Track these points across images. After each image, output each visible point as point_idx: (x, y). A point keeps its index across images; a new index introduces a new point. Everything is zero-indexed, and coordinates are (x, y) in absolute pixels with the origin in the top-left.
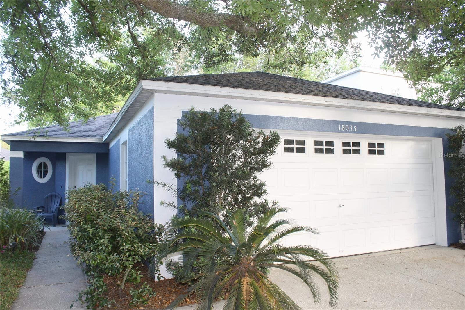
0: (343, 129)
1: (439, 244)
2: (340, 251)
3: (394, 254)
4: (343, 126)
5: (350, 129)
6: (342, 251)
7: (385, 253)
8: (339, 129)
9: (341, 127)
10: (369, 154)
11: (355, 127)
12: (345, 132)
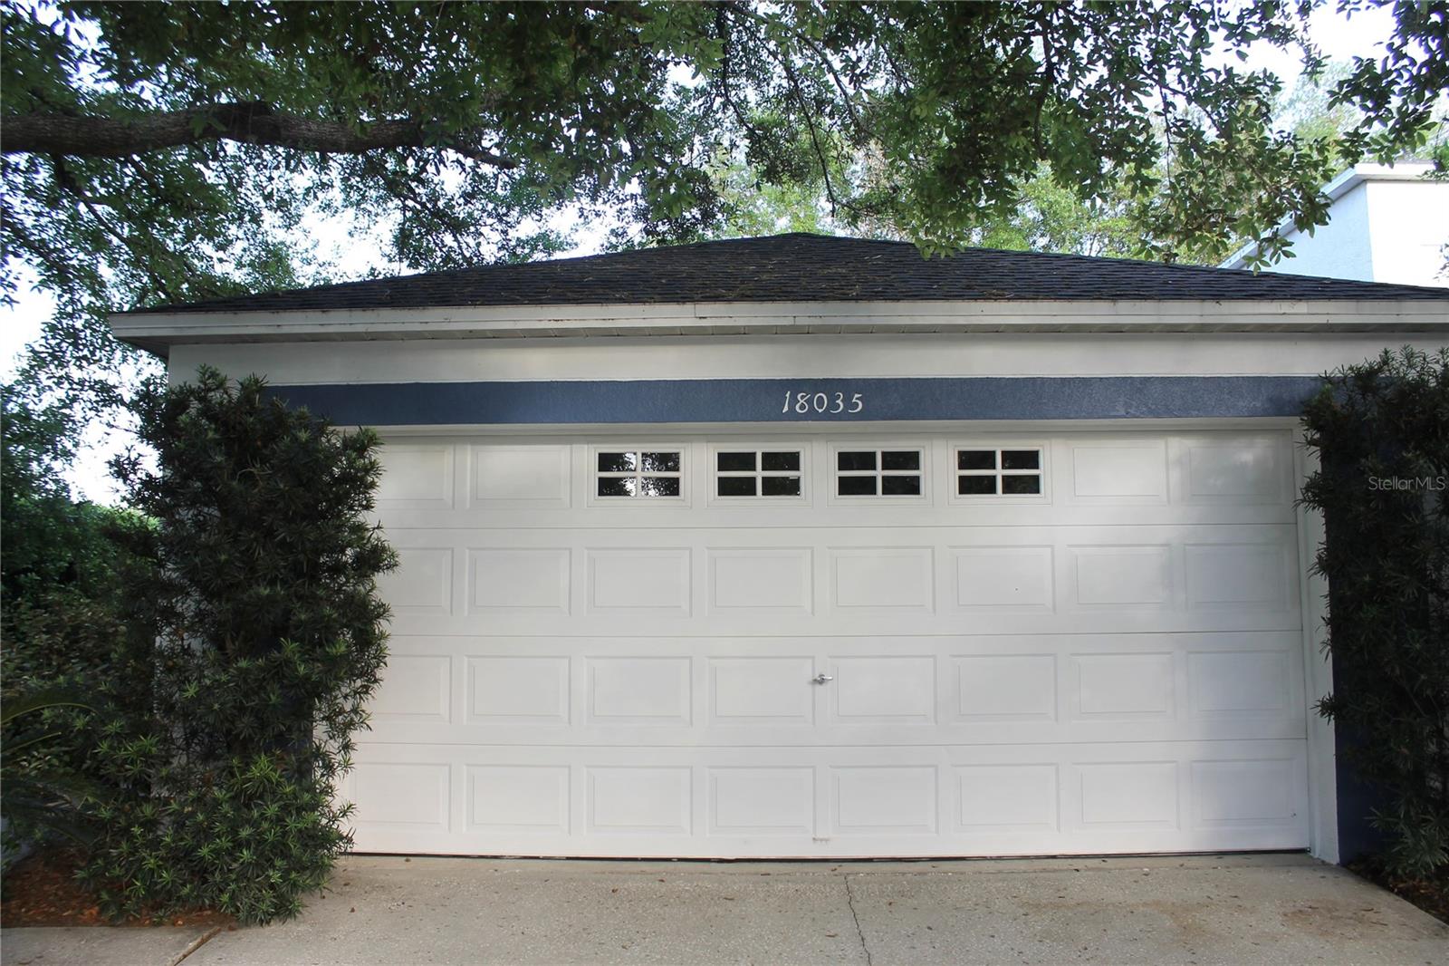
0: (802, 407)
1: (1316, 854)
2: (814, 839)
3: (1044, 870)
4: (802, 397)
5: (835, 406)
6: (827, 840)
7: (1023, 865)
8: (786, 409)
9: (794, 400)
10: (961, 492)
11: (857, 396)
12: (812, 415)
